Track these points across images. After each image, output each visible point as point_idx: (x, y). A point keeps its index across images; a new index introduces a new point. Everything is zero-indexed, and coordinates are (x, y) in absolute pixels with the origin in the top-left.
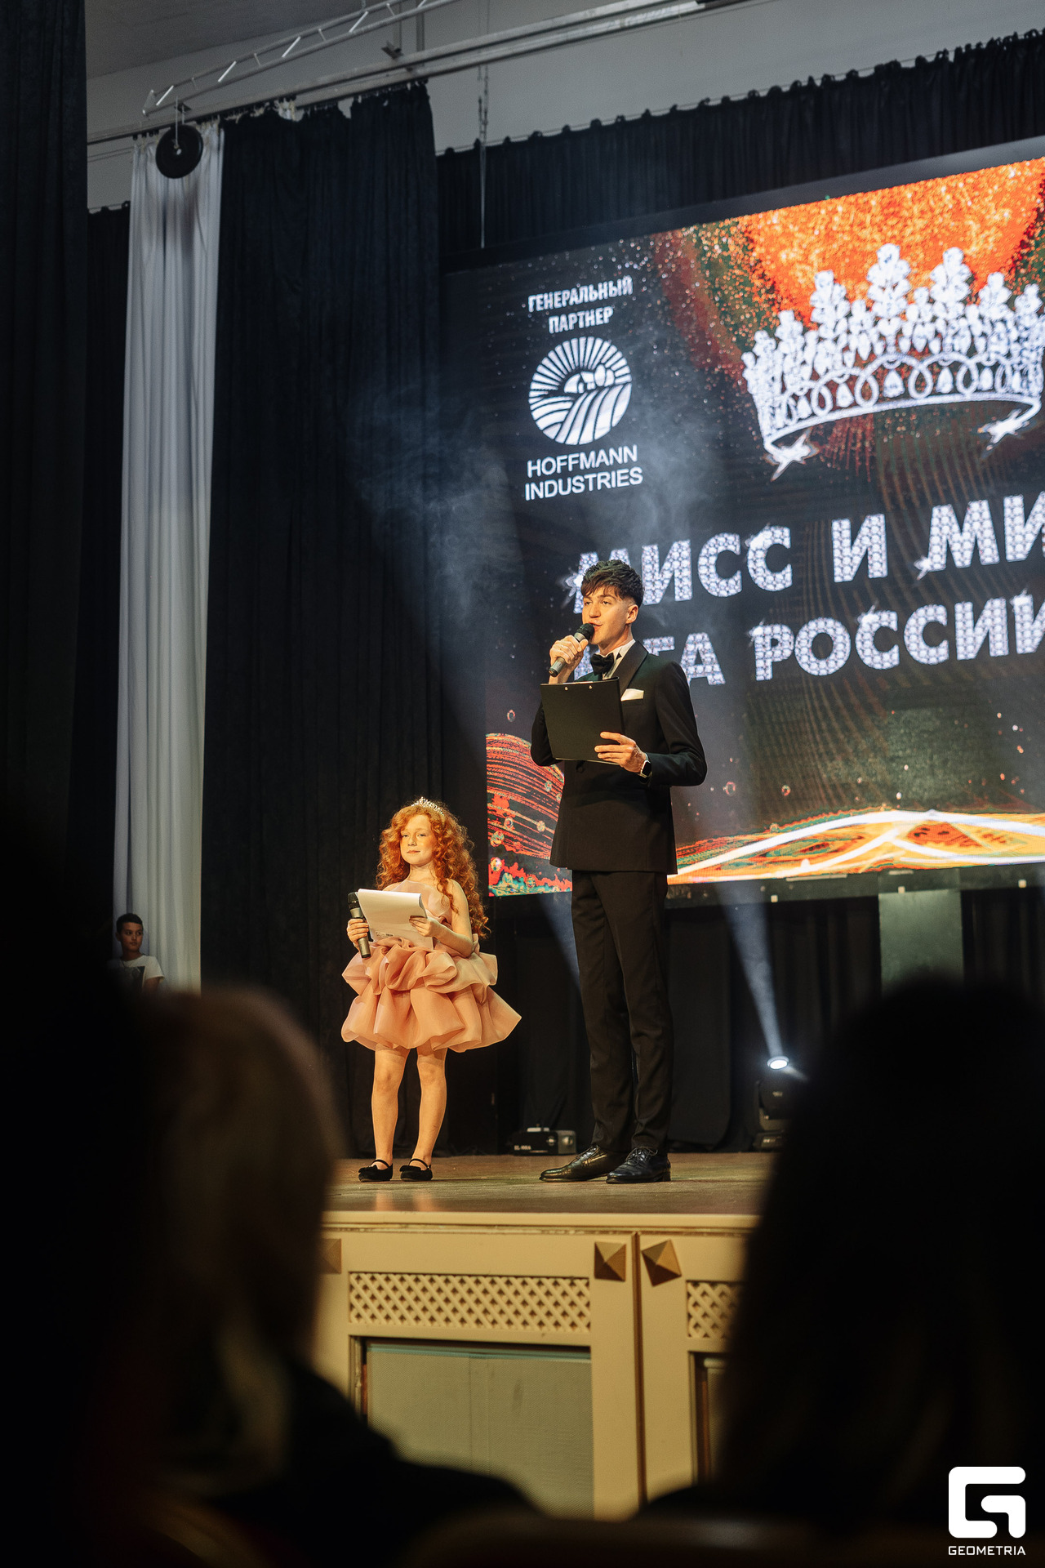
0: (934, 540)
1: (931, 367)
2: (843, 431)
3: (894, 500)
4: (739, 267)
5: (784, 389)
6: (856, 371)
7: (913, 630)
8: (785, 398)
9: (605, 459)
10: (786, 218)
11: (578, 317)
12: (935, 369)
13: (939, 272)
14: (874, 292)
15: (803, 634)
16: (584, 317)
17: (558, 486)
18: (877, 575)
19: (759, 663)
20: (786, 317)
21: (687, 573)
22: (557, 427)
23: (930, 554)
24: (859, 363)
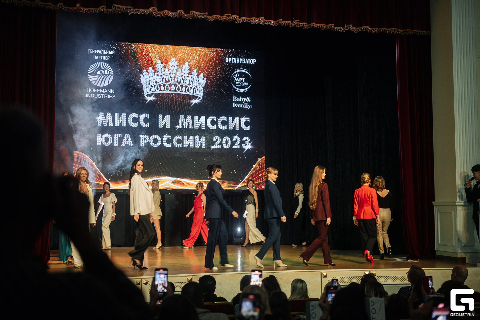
0: (180, 122)
1: (181, 86)
2: (162, 96)
3: (172, 112)
4: (140, 54)
5: (149, 84)
6: (165, 83)
7: (175, 140)
8: (149, 86)
9: (106, 91)
10: (151, 46)
11: (101, 57)
12: (182, 86)
13: (183, 66)
14: (170, 67)
15: (151, 138)
16: (102, 57)
17: (94, 96)
18: (168, 127)
19: (141, 143)
20: (150, 68)
21: (125, 120)
22: (95, 81)
23: (179, 125)
24: (166, 81)
